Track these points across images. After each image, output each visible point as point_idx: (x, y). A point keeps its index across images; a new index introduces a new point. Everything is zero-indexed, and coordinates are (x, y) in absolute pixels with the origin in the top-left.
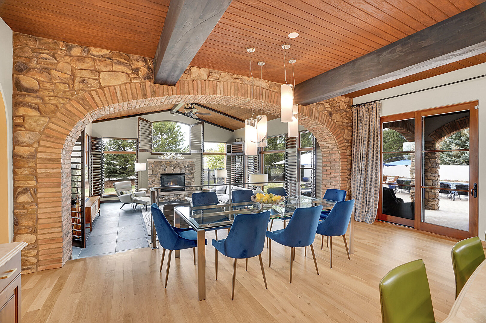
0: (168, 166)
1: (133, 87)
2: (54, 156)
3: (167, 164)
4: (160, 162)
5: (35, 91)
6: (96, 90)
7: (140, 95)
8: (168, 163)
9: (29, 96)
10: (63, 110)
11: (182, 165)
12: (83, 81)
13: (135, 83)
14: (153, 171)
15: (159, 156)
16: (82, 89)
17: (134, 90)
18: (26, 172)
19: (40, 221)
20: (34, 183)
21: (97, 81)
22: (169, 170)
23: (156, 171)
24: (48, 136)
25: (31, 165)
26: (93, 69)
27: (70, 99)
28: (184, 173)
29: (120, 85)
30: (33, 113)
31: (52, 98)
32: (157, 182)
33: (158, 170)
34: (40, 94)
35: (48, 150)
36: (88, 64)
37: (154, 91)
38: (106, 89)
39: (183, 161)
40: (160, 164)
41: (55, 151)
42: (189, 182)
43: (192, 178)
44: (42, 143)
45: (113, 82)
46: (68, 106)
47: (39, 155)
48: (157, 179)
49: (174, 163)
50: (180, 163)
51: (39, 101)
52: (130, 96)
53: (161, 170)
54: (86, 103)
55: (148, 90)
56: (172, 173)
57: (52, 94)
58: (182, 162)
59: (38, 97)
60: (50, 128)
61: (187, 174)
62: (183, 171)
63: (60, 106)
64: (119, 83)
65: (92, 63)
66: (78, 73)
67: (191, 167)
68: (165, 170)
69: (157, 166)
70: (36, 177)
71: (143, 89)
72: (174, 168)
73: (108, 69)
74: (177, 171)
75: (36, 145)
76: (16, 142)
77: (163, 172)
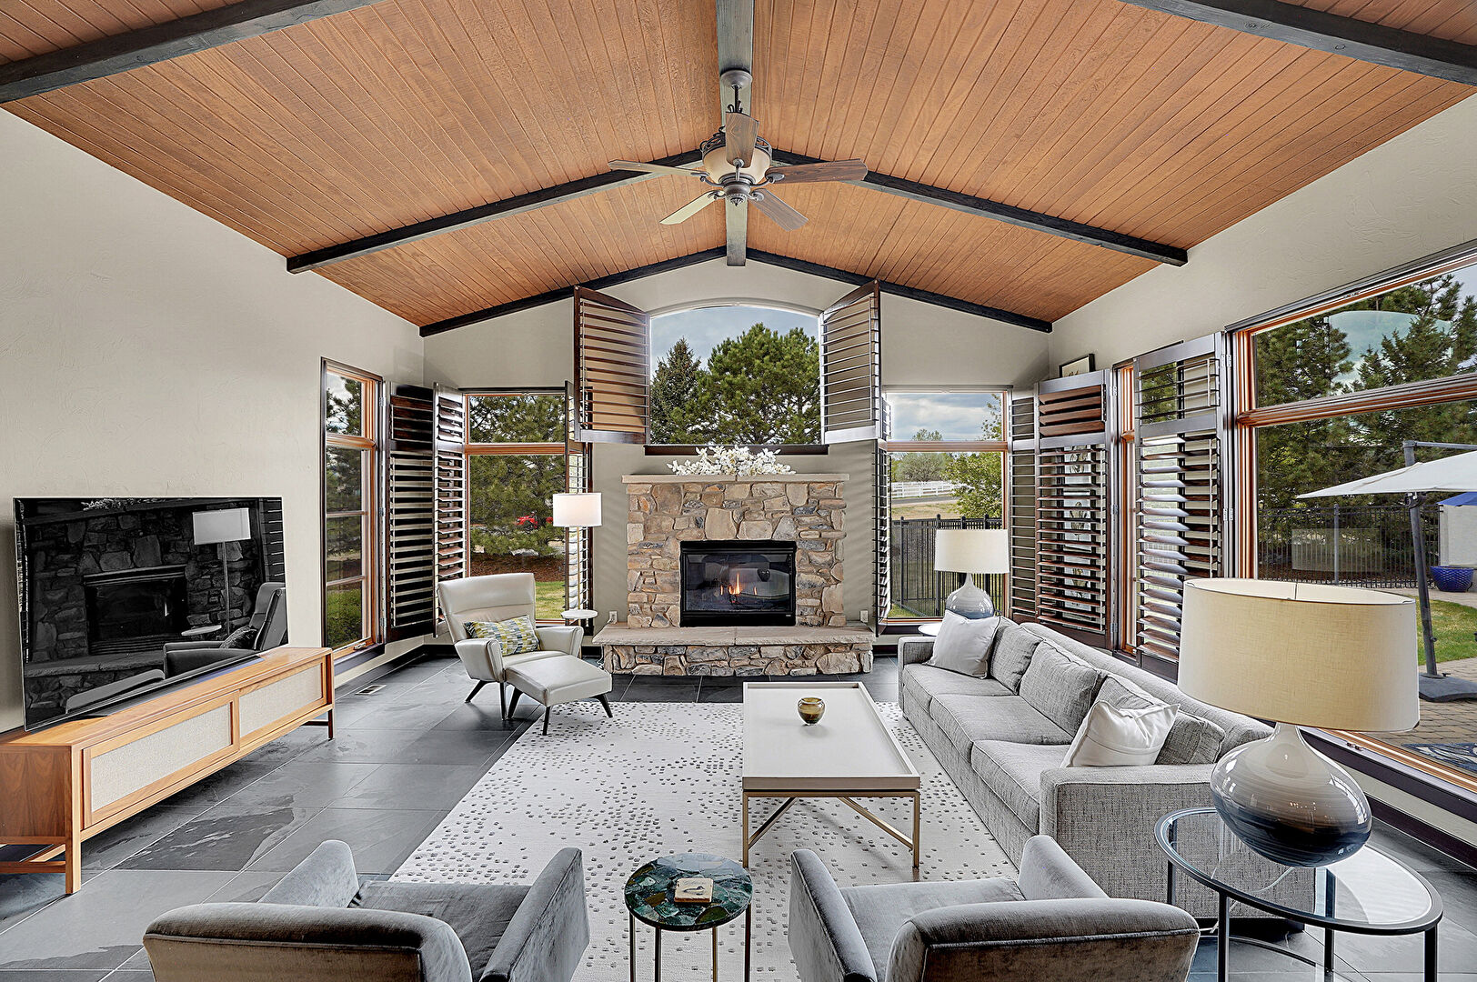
0: (715, 506)
3: (710, 495)
4: (675, 488)
8: (714, 492)
11: (777, 504)
14: (646, 529)
15: (675, 463)
22: (720, 528)
23: (660, 531)
28: (787, 539)
32: (664, 578)
33: (667, 523)
39: (786, 483)
40: (676, 496)
42: (813, 586)
43: (830, 565)
48: (665, 565)
49: (739, 493)
50: (768, 492)
53: (681, 524)
56: (731, 538)
58: (778, 487)
61: (805, 546)
62: (785, 531)
67: (823, 514)
68: (697, 523)
69: (664, 505)
72: (743, 514)
74: (756, 531)
77: (693, 535)
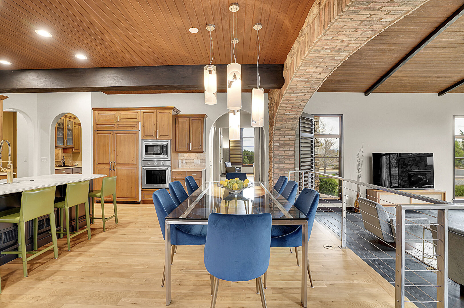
13: (278, 94)
24: (271, 137)
31: (271, 118)
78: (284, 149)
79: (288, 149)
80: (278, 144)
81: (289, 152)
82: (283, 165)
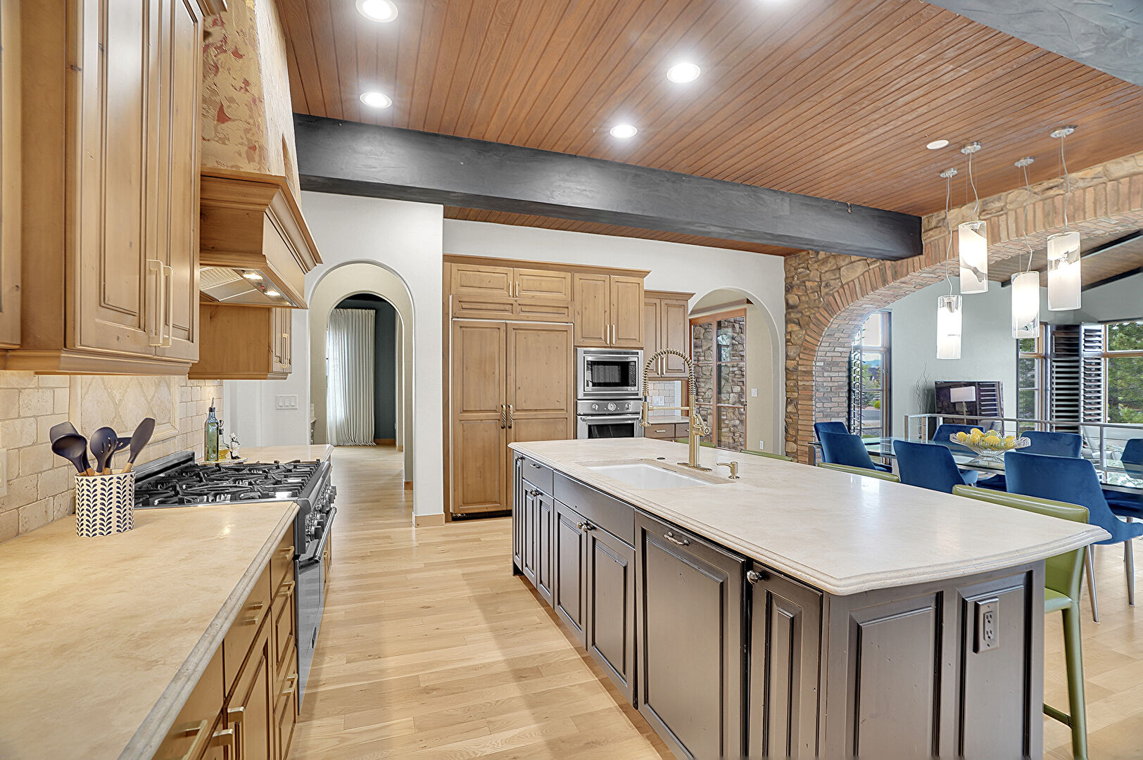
1: (872, 274)
2: (808, 369)
5: (796, 307)
6: (838, 291)
7: (880, 283)
9: (793, 312)
10: (814, 320)
12: (827, 285)
13: (873, 269)
16: (827, 294)
17: (873, 279)
18: (792, 384)
19: (800, 432)
20: (796, 395)
21: (838, 281)
24: (805, 349)
25: (795, 377)
26: (834, 268)
27: (819, 308)
29: (858, 278)
30: (796, 328)
31: (806, 310)
34: (800, 308)
35: (805, 362)
36: (831, 264)
37: (896, 272)
38: (846, 286)
41: (809, 363)
44: (801, 355)
45: (853, 276)
46: (817, 315)
47: (800, 368)
51: (799, 316)
52: (869, 287)
54: (830, 308)
55: (889, 273)
57: (806, 306)
59: (799, 312)
60: (806, 340)
63: (812, 316)
64: (857, 275)
65: (833, 261)
66: (823, 279)
70: (798, 390)
71: (883, 274)
73: (847, 262)
75: (797, 359)
76: (787, 357)
78: (832, 374)
79: (837, 374)
80: (822, 364)
81: (838, 379)
82: (830, 405)
